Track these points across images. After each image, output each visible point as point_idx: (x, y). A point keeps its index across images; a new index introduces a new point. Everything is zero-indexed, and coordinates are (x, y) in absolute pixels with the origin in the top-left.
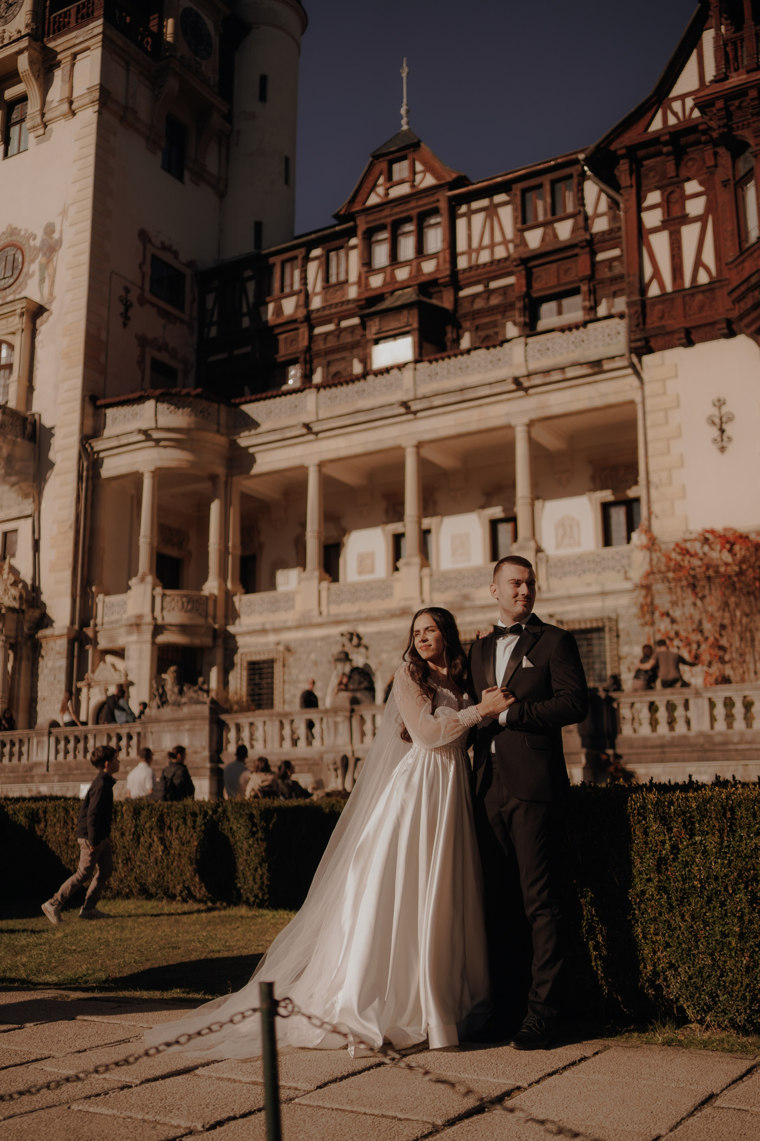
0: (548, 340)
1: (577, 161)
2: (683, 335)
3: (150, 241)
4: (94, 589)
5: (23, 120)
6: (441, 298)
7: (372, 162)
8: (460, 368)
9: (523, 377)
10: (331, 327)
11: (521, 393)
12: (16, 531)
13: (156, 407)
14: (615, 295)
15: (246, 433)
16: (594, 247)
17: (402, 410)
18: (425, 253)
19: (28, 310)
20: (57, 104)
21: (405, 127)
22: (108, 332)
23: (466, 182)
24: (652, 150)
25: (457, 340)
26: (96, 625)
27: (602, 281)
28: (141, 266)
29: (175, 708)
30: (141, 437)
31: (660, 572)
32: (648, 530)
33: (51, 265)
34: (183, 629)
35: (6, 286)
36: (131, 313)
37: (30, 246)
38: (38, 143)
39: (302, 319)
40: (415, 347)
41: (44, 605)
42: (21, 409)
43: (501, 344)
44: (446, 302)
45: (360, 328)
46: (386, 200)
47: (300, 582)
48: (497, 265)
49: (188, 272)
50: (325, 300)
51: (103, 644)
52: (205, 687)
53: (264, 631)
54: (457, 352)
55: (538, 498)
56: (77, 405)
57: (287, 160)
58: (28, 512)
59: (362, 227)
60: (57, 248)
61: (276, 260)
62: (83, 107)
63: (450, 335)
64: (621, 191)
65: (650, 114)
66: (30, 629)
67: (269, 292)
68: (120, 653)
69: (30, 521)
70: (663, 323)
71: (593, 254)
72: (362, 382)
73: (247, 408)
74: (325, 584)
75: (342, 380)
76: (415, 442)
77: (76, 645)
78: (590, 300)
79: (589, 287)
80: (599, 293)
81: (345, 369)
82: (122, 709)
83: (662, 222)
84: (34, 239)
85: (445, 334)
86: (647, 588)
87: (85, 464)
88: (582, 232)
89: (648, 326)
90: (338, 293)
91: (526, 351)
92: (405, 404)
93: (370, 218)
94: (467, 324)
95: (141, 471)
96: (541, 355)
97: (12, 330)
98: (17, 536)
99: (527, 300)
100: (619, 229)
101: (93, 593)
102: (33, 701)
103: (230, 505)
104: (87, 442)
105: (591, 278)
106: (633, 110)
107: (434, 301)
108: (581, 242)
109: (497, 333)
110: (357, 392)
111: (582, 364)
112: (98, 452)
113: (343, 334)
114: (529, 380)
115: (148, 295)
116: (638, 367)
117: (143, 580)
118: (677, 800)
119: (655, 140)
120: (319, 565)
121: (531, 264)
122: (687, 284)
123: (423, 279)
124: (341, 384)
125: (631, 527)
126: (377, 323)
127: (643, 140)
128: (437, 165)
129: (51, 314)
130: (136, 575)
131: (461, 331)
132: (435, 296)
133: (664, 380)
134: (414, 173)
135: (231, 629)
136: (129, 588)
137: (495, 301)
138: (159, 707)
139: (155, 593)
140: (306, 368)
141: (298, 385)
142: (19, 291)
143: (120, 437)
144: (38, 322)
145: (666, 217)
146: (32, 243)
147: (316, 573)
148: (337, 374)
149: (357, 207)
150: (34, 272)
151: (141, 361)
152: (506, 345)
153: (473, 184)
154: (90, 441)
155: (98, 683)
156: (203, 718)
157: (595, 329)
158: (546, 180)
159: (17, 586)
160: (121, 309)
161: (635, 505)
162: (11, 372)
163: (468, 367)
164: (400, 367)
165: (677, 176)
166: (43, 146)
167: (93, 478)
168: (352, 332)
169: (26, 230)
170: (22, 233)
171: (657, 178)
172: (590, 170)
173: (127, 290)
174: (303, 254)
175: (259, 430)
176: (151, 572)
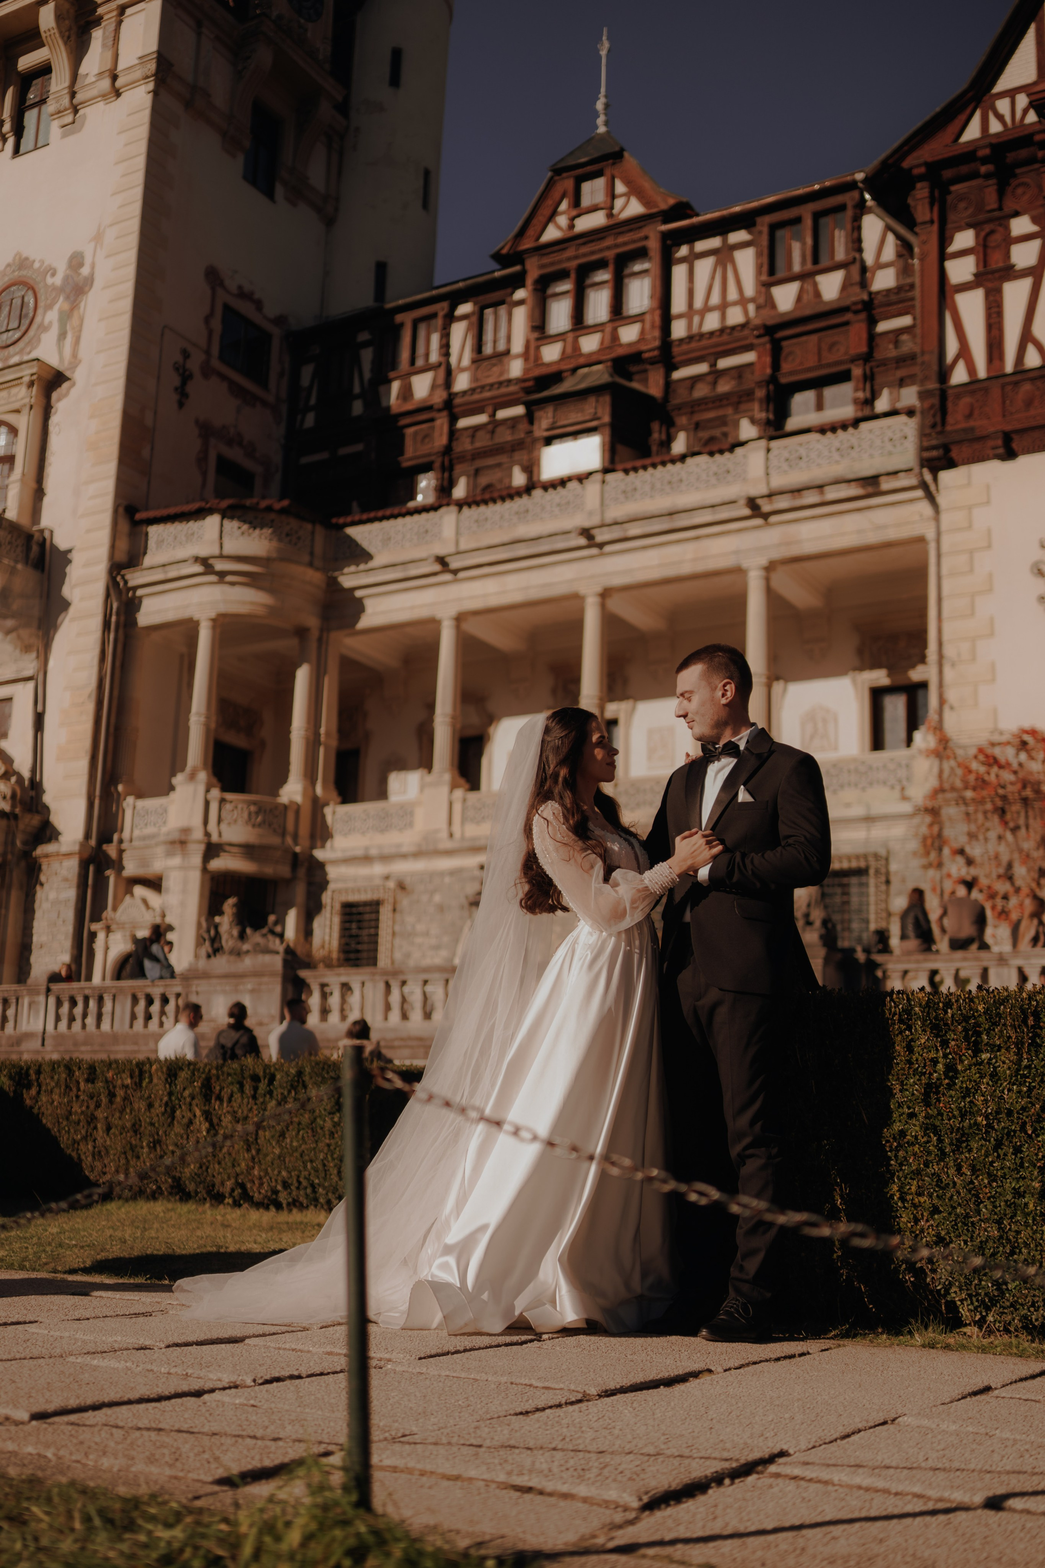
0: (801, 445)
1: (852, 186)
2: (999, 442)
3: (222, 284)
4: (120, 788)
5: (43, 101)
6: (645, 381)
7: (551, 179)
8: (670, 483)
9: (762, 497)
10: (481, 419)
11: (758, 521)
12: (10, 699)
13: (222, 525)
14: (902, 383)
15: (353, 568)
16: (874, 312)
17: (583, 541)
18: (625, 313)
19: (39, 378)
20: (94, 79)
21: (602, 129)
22: (155, 413)
23: (689, 212)
24: (964, 169)
25: (667, 443)
26: (121, 841)
27: (884, 363)
28: (207, 320)
29: (232, 958)
30: (199, 568)
31: (952, 789)
32: (937, 728)
33: (76, 313)
34: (249, 850)
35: (9, 342)
36: (190, 388)
37: (46, 285)
38: (64, 136)
39: (441, 406)
40: (604, 451)
41: (46, 809)
42: (25, 522)
43: (732, 448)
44: (654, 387)
45: (525, 420)
46: (570, 234)
47: (423, 787)
48: (730, 334)
49: (276, 332)
50: (475, 379)
51: (131, 868)
52: (278, 929)
53: (366, 859)
54: (667, 458)
55: (777, 678)
56: (106, 519)
57: (427, 173)
58: (29, 673)
59: (533, 273)
60: (87, 289)
61: (406, 318)
62: (132, 84)
63: (657, 434)
64: (917, 229)
65: (963, 117)
66: (25, 843)
67: (394, 364)
68: (155, 884)
69: (31, 685)
70: (972, 423)
71: (872, 322)
72: (525, 498)
73: (353, 532)
74: (459, 793)
75: (496, 495)
76: (599, 589)
77: (91, 868)
78: (864, 390)
79: (865, 370)
80: (879, 380)
81: (501, 481)
82: (155, 959)
83: (976, 275)
84: (53, 275)
85: (649, 433)
86: (933, 813)
87: (115, 606)
88: (857, 289)
89: (949, 428)
90: (495, 369)
91: (767, 459)
92: (586, 533)
93: (546, 260)
94: (682, 420)
95: (195, 618)
96: (790, 466)
97: (16, 406)
98: (11, 707)
99: (771, 387)
100: (912, 286)
101: (119, 794)
102: (25, 948)
103: (325, 673)
104: (118, 574)
105: (867, 357)
106: (938, 109)
107: (636, 385)
108: (855, 303)
109: (725, 435)
110: (517, 513)
111: (849, 481)
112: (135, 588)
113: (499, 430)
114: (771, 503)
115: (216, 363)
116: (932, 487)
117: (192, 777)
118: (957, 1001)
119: (970, 155)
120: (452, 765)
121: (780, 334)
122: (1009, 366)
123: (620, 352)
124: (494, 501)
125: (913, 724)
126: (550, 414)
127: (951, 154)
128: (647, 185)
129: (74, 384)
130: (182, 770)
131: (672, 430)
132: (636, 377)
133: (970, 508)
134: (612, 195)
135: (320, 854)
136: (172, 788)
137: (724, 387)
138: (209, 956)
139: (209, 796)
140: (443, 478)
141: (431, 499)
142: (28, 349)
143: (167, 568)
144: (54, 395)
145: (981, 269)
146: (49, 280)
147: (447, 777)
148: (488, 487)
149: (527, 244)
150: (51, 323)
151: (202, 459)
152: (739, 451)
153: (697, 215)
154: (123, 572)
155: (122, 926)
156: (272, 974)
157: (871, 431)
158: (806, 212)
159: (9, 780)
160: (177, 381)
161: (920, 693)
162: (11, 469)
163: (681, 481)
164: (582, 478)
165: (1000, 208)
166: (72, 139)
167: (125, 626)
168: (513, 427)
169: (42, 262)
170: (37, 265)
171: (970, 211)
172: (873, 199)
173: (186, 355)
174: (446, 310)
175: (371, 564)
176: (205, 766)
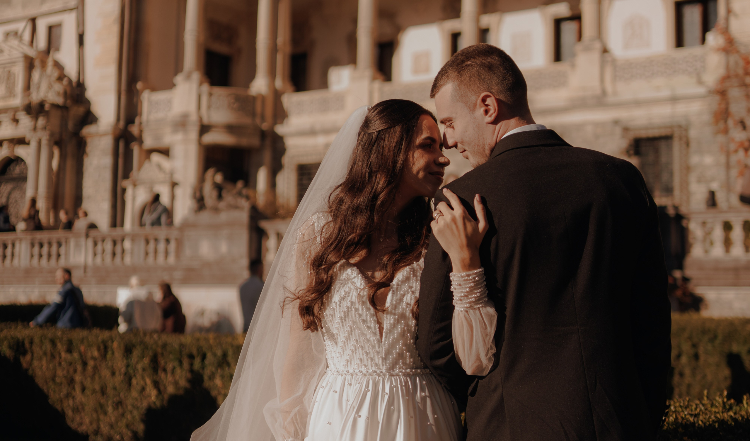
4: (139, 85)
12: (60, 24)
26: (141, 123)
29: (212, 213)
31: (737, 76)
32: (726, 31)
34: (230, 128)
41: (88, 102)
47: (352, 80)
51: (149, 142)
53: (312, 132)
58: (72, 5)
66: (74, 126)
68: (165, 152)
69: (74, 14)
74: (377, 84)
77: (121, 143)
86: (722, 93)
98: (61, 30)
101: (137, 91)
102: (78, 200)
117: (189, 76)
120: (373, 63)
125: (706, 27)
130: (181, 72)
135: (280, 130)
136: (174, 85)
138: (197, 211)
139: (201, 91)
147: (368, 72)
159: (61, 82)
161: (712, 4)
176: (198, 68)
